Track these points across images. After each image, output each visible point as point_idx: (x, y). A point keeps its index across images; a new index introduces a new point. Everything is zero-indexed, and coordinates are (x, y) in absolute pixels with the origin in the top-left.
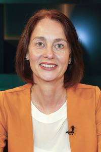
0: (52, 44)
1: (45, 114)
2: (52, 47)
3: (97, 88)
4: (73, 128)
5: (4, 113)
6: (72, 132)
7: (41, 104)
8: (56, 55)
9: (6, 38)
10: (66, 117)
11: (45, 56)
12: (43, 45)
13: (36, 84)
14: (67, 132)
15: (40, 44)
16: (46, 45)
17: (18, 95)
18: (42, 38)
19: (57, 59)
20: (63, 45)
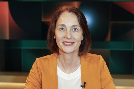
0: (70, 29)
1: (66, 73)
2: (70, 31)
3: (101, 56)
4: (85, 83)
5: (40, 73)
6: (85, 86)
7: (63, 66)
8: (73, 36)
9: (43, 20)
10: (80, 76)
11: (65, 37)
12: (64, 30)
13: (60, 54)
14: (81, 86)
15: (62, 29)
16: (67, 29)
17: (48, 60)
18: (64, 25)
19: (74, 38)
20: (77, 29)
